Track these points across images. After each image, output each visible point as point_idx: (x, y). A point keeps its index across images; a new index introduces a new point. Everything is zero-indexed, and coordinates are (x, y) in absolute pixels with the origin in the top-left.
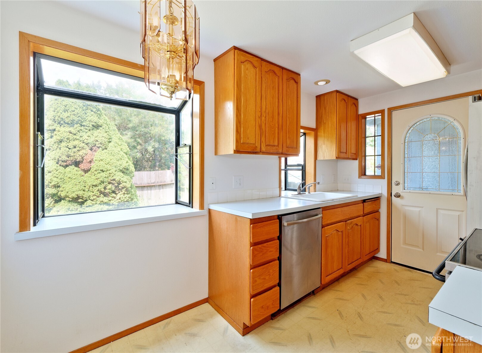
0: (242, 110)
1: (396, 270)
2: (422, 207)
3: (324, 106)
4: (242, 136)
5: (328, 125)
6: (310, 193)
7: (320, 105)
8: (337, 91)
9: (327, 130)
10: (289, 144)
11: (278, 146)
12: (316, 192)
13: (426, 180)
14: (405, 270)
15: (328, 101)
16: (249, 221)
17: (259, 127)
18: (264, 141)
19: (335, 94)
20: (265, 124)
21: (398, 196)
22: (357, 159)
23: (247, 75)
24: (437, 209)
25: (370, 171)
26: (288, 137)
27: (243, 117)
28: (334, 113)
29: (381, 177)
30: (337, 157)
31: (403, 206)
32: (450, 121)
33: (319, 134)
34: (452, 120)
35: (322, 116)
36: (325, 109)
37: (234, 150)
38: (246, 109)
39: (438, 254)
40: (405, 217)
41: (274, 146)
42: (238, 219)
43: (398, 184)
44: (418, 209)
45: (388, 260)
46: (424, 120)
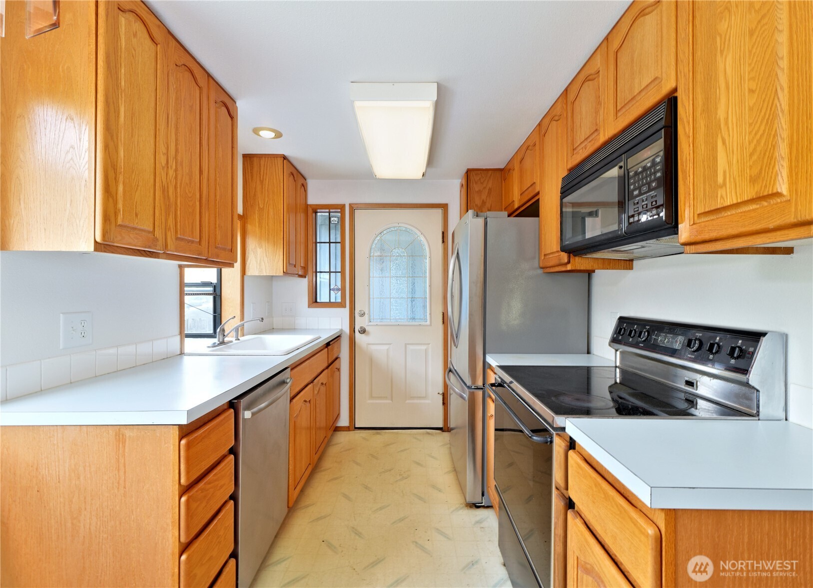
0: (122, 135)
1: (364, 439)
2: (390, 344)
3: (260, 177)
4: (120, 205)
5: (268, 215)
6: (239, 340)
7: (252, 173)
8: (284, 158)
9: (266, 222)
10: (219, 241)
11: (200, 242)
12: (244, 336)
13: (394, 307)
14: (374, 434)
15: (268, 171)
16: (176, 433)
17: (164, 191)
18: (172, 226)
19: (280, 160)
20: (176, 187)
21: (363, 331)
22: (305, 277)
23: (135, 51)
24: (406, 345)
25: (323, 297)
26: (219, 226)
27: (124, 156)
28: (280, 194)
29: (341, 305)
30: (285, 271)
31: (369, 346)
32: (417, 234)
33: (249, 227)
34: (419, 234)
35: (255, 195)
36: (262, 182)
37: (96, 242)
38: (132, 136)
39: (407, 401)
40: (371, 360)
41: (192, 242)
42: (128, 433)
43: (362, 315)
44: (386, 347)
45: (352, 427)
46: (392, 229)
